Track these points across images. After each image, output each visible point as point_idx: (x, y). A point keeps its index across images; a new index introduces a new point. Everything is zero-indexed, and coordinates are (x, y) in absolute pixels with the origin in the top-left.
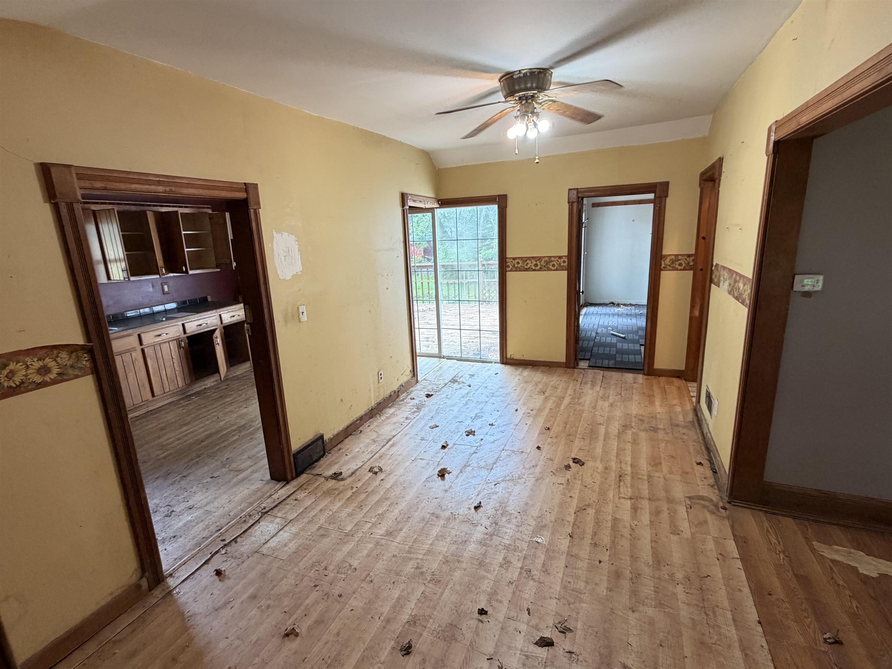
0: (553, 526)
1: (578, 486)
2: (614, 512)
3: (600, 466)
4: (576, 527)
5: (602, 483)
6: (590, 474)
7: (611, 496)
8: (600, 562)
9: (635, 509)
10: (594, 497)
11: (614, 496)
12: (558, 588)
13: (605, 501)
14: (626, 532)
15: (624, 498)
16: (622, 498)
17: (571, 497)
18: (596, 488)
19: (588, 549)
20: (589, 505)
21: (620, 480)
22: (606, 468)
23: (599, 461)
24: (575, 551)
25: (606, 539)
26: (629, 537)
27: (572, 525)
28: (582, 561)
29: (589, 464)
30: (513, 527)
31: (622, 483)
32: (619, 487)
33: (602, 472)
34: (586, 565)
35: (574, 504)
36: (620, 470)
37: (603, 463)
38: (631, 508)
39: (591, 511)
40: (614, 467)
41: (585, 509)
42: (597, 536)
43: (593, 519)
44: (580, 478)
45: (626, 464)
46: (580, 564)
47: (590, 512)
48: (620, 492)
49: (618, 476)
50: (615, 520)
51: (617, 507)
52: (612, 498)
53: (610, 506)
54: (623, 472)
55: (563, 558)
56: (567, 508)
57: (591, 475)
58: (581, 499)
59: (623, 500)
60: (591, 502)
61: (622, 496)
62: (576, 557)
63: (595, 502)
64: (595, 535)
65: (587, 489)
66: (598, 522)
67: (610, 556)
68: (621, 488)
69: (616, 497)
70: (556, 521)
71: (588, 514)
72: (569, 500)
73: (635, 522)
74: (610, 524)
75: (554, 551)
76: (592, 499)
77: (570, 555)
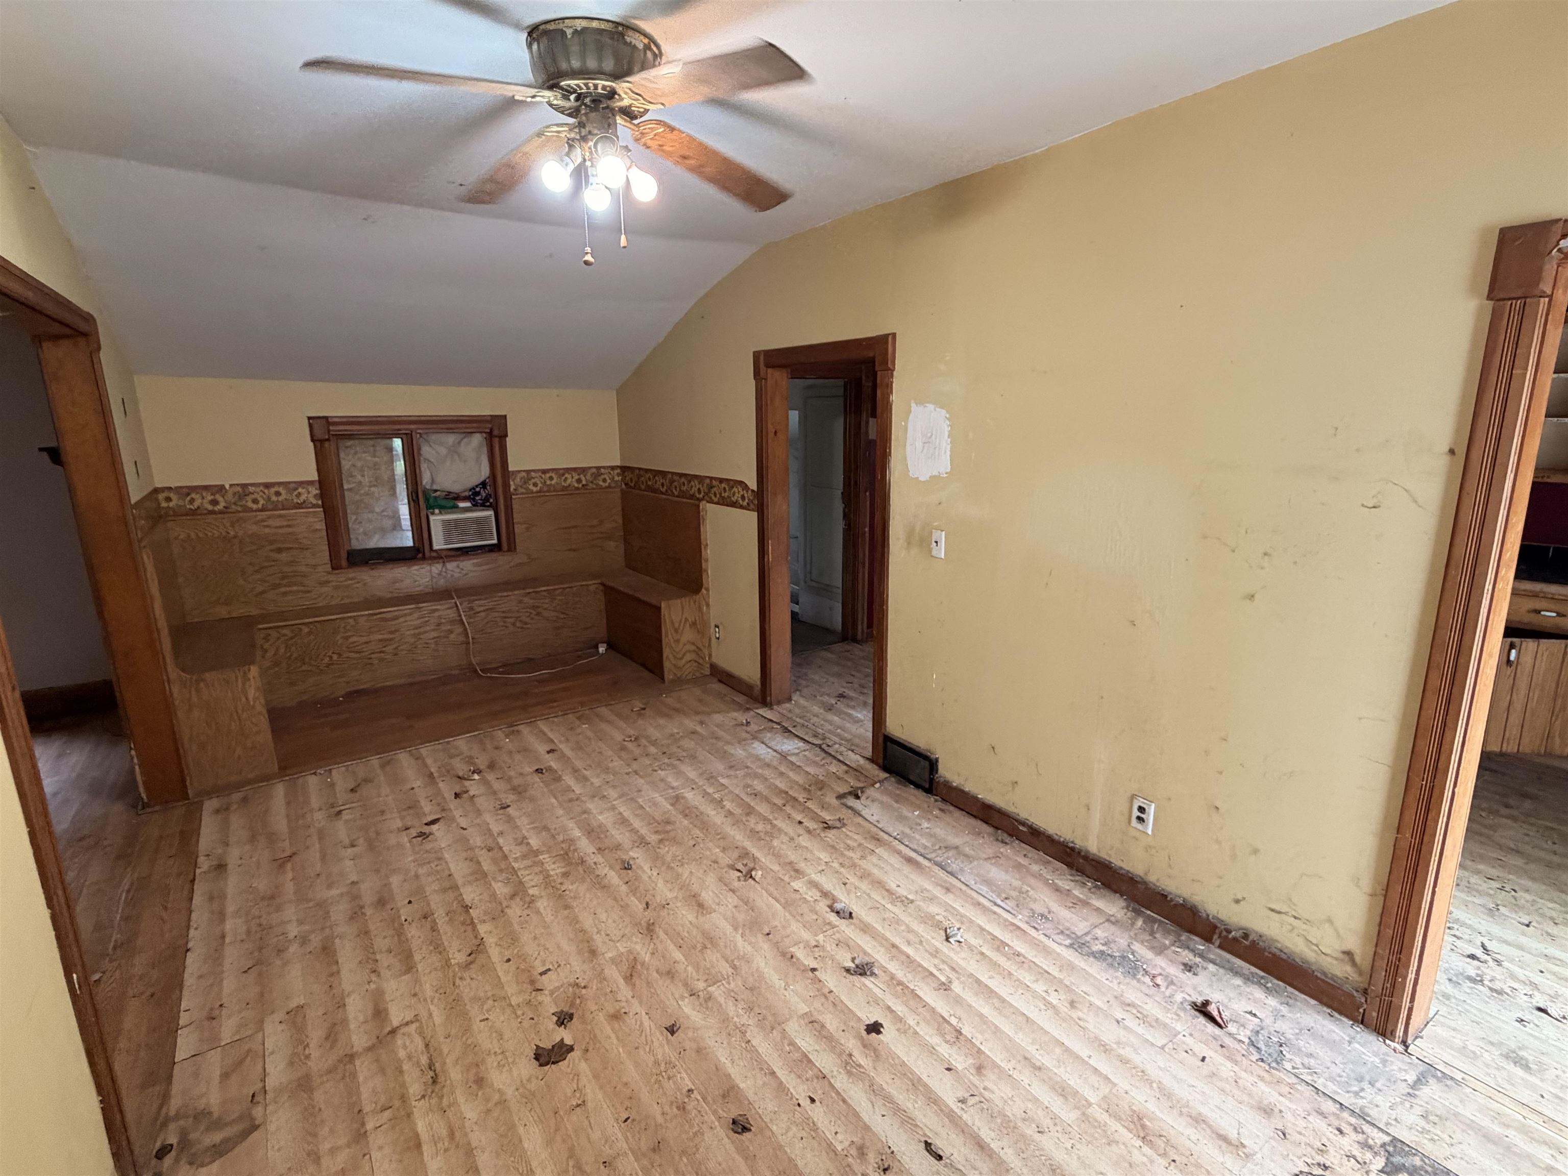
0: (500, 903)
1: (515, 993)
2: (417, 981)
3: (499, 1079)
4: (468, 922)
5: (467, 1030)
6: (506, 1037)
7: (436, 1012)
8: (410, 902)
9: (379, 1013)
10: (467, 989)
11: (431, 1015)
12: (446, 856)
13: (442, 991)
14: (384, 960)
15: (407, 1024)
16: (412, 1022)
17: (509, 960)
18: (474, 1011)
19: (433, 906)
20: (468, 965)
21: (431, 1066)
22: (480, 1081)
23: (510, 1092)
24: (451, 895)
25: (415, 934)
26: (378, 957)
27: (476, 921)
28: (435, 891)
29: (526, 1067)
30: (552, 873)
31: (424, 1060)
32: (427, 1046)
33: (483, 1061)
34: (427, 889)
35: (495, 953)
36: (445, 1102)
37: (496, 1097)
38: (386, 1010)
39: (458, 958)
40: (461, 1099)
41: (470, 955)
42: (428, 926)
43: (448, 949)
44: (519, 1013)
45: (435, 1141)
46: (436, 886)
47: (457, 955)
48: (421, 1033)
49: (441, 1079)
50: (409, 967)
51: (415, 995)
52: (432, 1007)
53: (428, 991)
54: (434, 1101)
55: (460, 882)
56: (500, 939)
57: (501, 1036)
58: (488, 969)
59: (408, 1019)
60: (466, 975)
61: (414, 1026)
62: (444, 890)
63: (461, 978)
64: (432, 928)
65: (490, 994)
66: (438, 947)
67: (399, 917)
68: (421, 1045)
69: (424, 1014)
70: (502, 911)
71: (459, 951)
72: (507, 954)
73: (373, 986)
74: (417, 957)
75: (477, 880)
76: (468, 980)
77: (455, 887)
